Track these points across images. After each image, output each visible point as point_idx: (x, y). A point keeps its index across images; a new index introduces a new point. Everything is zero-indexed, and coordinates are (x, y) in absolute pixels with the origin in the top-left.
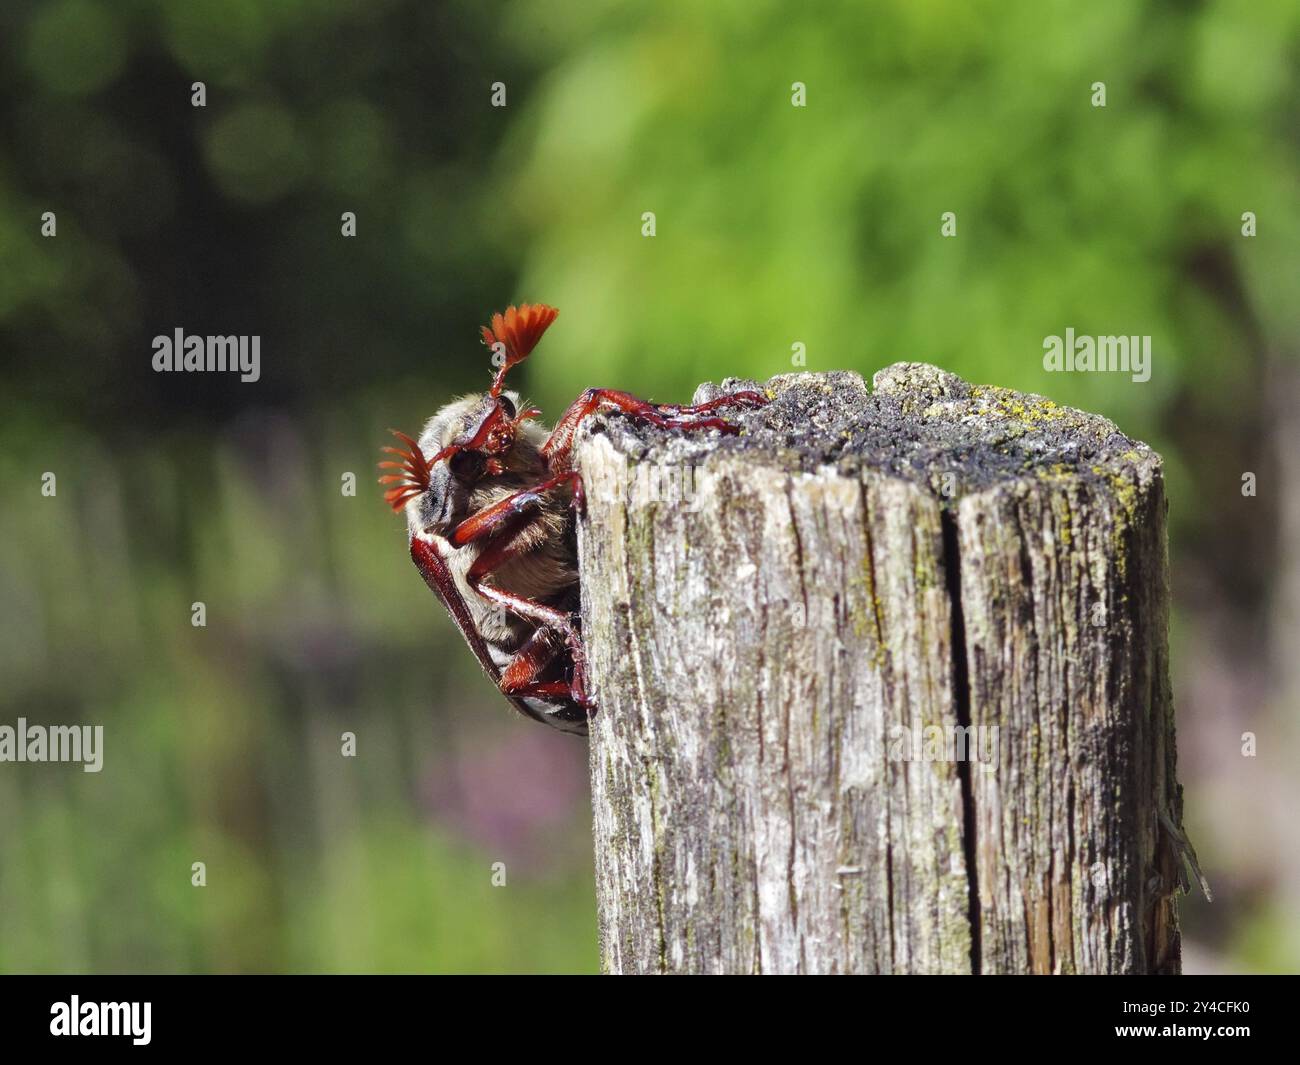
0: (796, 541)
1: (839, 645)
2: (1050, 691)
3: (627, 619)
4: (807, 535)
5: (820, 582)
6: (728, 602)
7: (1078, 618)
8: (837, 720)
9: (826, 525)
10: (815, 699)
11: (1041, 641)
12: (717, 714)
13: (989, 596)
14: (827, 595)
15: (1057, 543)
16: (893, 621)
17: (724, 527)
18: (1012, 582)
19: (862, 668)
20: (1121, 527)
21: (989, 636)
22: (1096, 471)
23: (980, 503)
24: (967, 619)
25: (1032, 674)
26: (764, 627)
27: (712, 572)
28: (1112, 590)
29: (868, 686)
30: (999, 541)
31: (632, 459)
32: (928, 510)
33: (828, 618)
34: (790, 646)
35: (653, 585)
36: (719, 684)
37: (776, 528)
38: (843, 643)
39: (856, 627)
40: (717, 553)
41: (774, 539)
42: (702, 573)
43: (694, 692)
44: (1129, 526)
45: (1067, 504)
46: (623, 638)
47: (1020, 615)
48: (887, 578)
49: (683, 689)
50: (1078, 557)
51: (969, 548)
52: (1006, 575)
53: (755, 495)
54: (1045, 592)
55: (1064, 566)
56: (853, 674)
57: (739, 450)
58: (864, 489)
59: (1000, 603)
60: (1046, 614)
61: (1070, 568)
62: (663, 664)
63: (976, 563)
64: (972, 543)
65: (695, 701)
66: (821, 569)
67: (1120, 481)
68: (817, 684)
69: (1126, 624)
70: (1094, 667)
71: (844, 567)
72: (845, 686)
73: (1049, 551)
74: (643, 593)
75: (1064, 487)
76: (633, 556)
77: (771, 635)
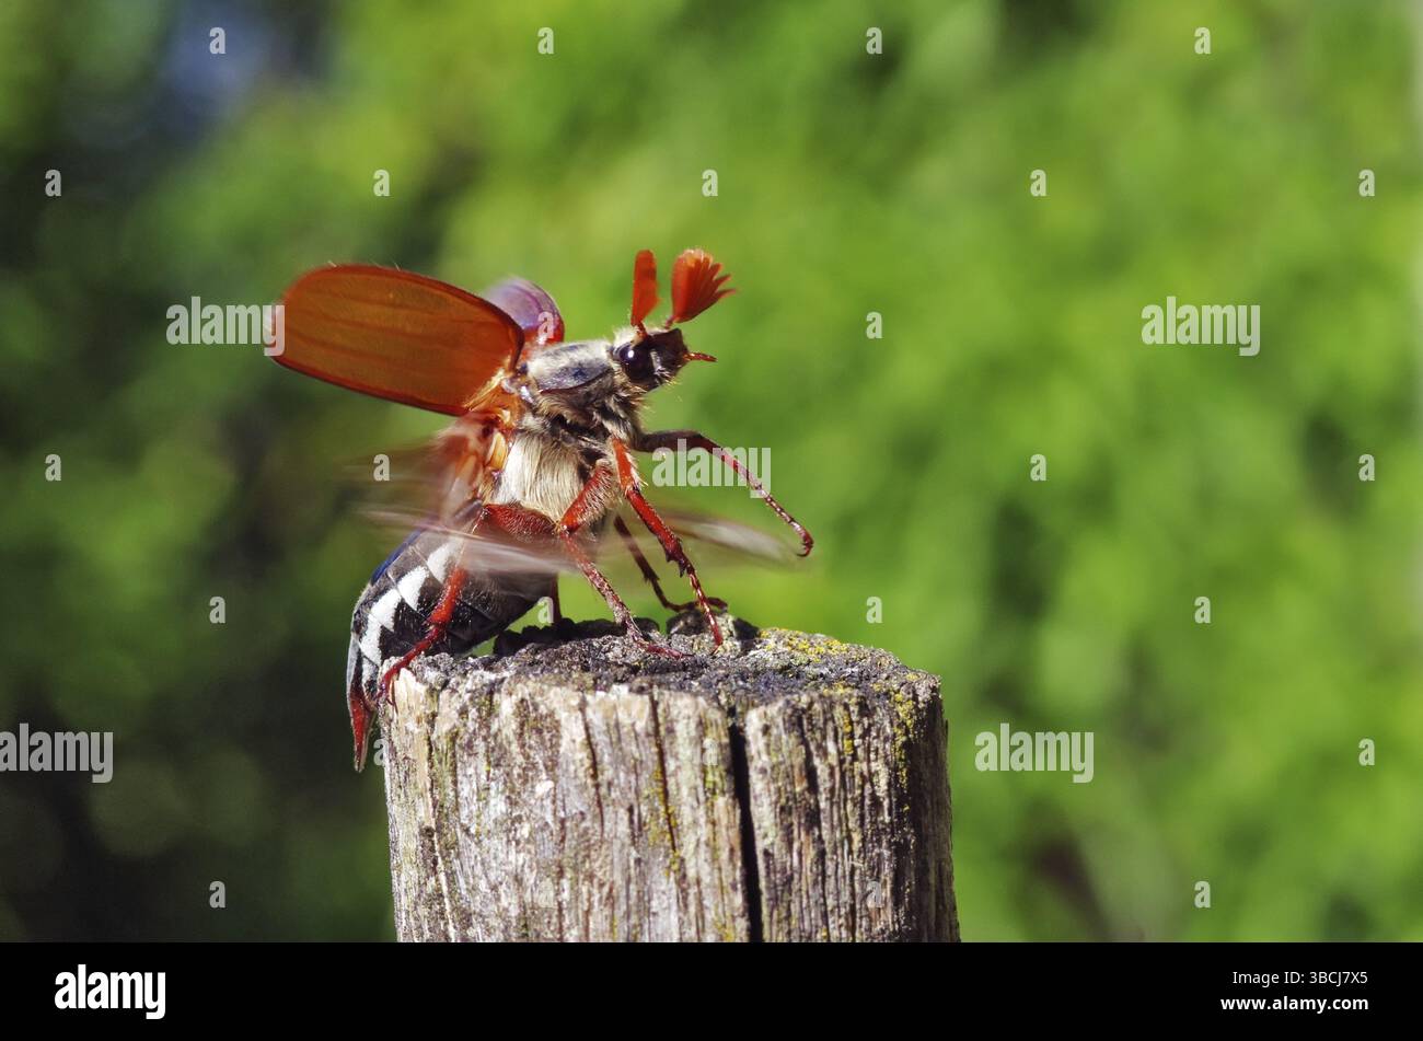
0: (591, 756)
1: (634, 854)
2: (838, 893)
3: (433, 843)
4: (601, 750)
5: (615, 794)
6: (528, 818)
7: (862, 825)
8: (635, 926)
9: (619, 739)
10: (613, 905)
11: (828, 847)
12: (520, 927)
13: (776, 803)
14: (622, 806)
15: (840, 753)
16: (685, 830)
17: (523, 746)
18: (798, 789)
19: (657, 875)
20: (901, 739)
21: (778, 841)
22: (876, 688)
23: (765, 714)
24: (756, 825)
25: (820, 878)
26: (563, 840)
27: (512, 791)
28: (894, 800)
29: (664, 893)
30: (784, 749)
31: (434, 689)
32: (716, 721)
33: (623, 828)
34: (588, 856)
35: (457, 808)
36: (520, 897)
37: (572, 744)
38: (638, 852)
39: (650, 837)
40: (516, 771)
41: (570, 755)
42: (503, 792)
43: (498, 907)
44: (909, 739)
45: (849, 715)
46: (429, 861)
47: (806, 821)
48: (678, 789)
49: (487, 905)
50: (860, 766)
51: (756, 757)
52: (792, 783)
53: (551, 714)
54: (830, 799)
55: (848, 774)
56: (648, 882)
57: (536, 675)
58: (654, 705)
59: (787, 809)
60: (832, 820)
61: (853, 777)
62: (467, 883)
63: (763, 771)
64: (759, 753)
65: (499, 916)
66: (616, 781)
67: (899, 697)
68: (614, 891)
69: (908, 833)
70: (879, 873)
71: (637, 779)
72: (641, 894)
73: (833, 759)
74: (447, 815)
75: (846, 700)
76: (436, 781)
77: (570, 847)
